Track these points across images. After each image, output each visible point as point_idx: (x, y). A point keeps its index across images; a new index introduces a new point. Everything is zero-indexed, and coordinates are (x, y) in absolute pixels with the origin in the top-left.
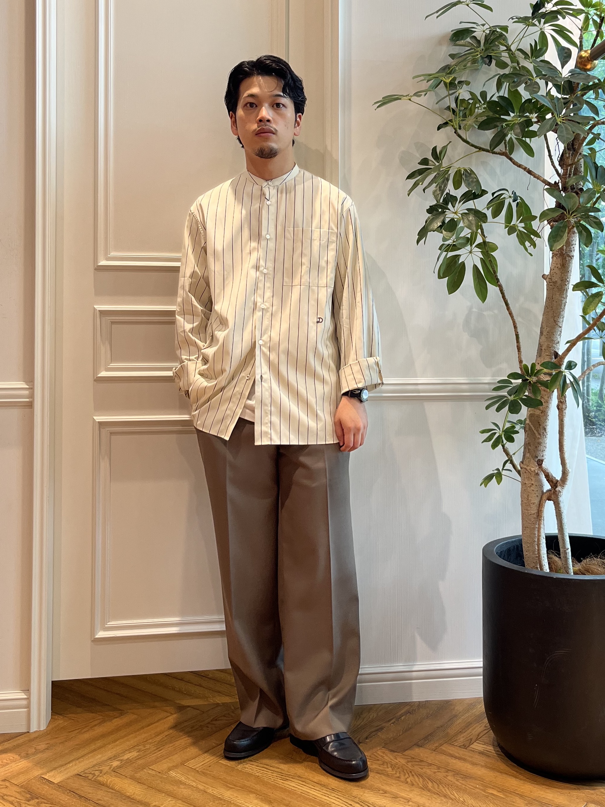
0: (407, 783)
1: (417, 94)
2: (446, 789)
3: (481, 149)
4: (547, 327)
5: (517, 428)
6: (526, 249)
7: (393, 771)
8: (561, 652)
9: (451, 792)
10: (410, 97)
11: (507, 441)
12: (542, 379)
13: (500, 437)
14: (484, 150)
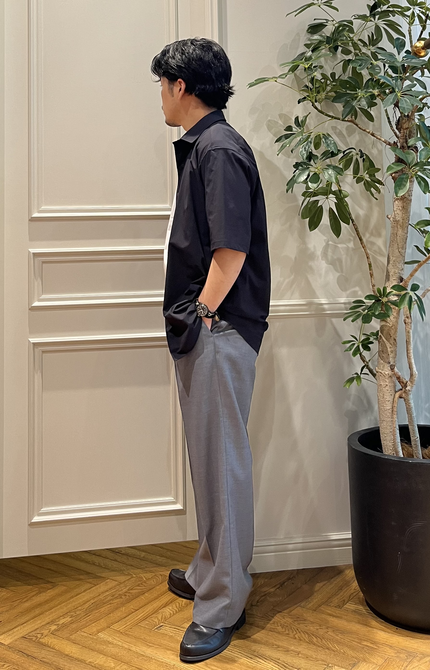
0: (295, 638)
1: (280, 77)
2: (328, 642)
3: (332, 117)
4: (393, 257)
5: (371, 339)
6: (373, 195)
7: (283, 629)
8: (419, 525)
9: (333, 645)
10: (276, 79)
11: (364, 350)
12: (391, 299)
13: (358, 346)
14: (336, 118)
